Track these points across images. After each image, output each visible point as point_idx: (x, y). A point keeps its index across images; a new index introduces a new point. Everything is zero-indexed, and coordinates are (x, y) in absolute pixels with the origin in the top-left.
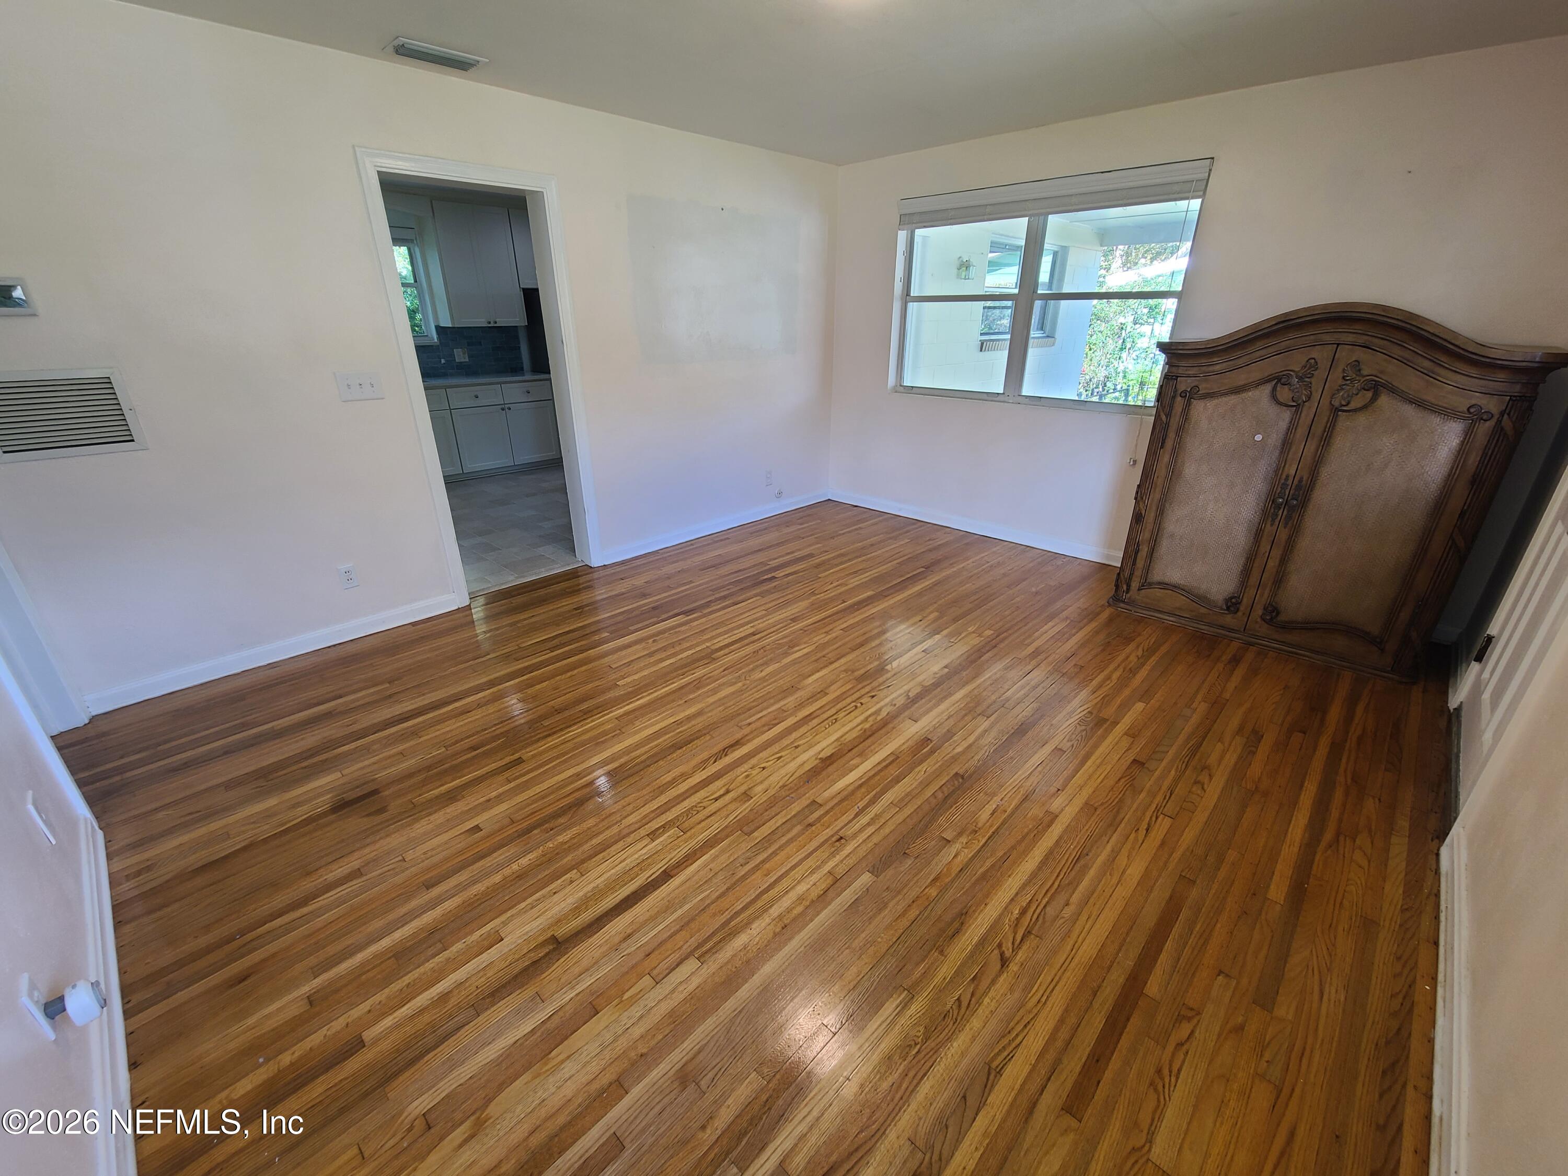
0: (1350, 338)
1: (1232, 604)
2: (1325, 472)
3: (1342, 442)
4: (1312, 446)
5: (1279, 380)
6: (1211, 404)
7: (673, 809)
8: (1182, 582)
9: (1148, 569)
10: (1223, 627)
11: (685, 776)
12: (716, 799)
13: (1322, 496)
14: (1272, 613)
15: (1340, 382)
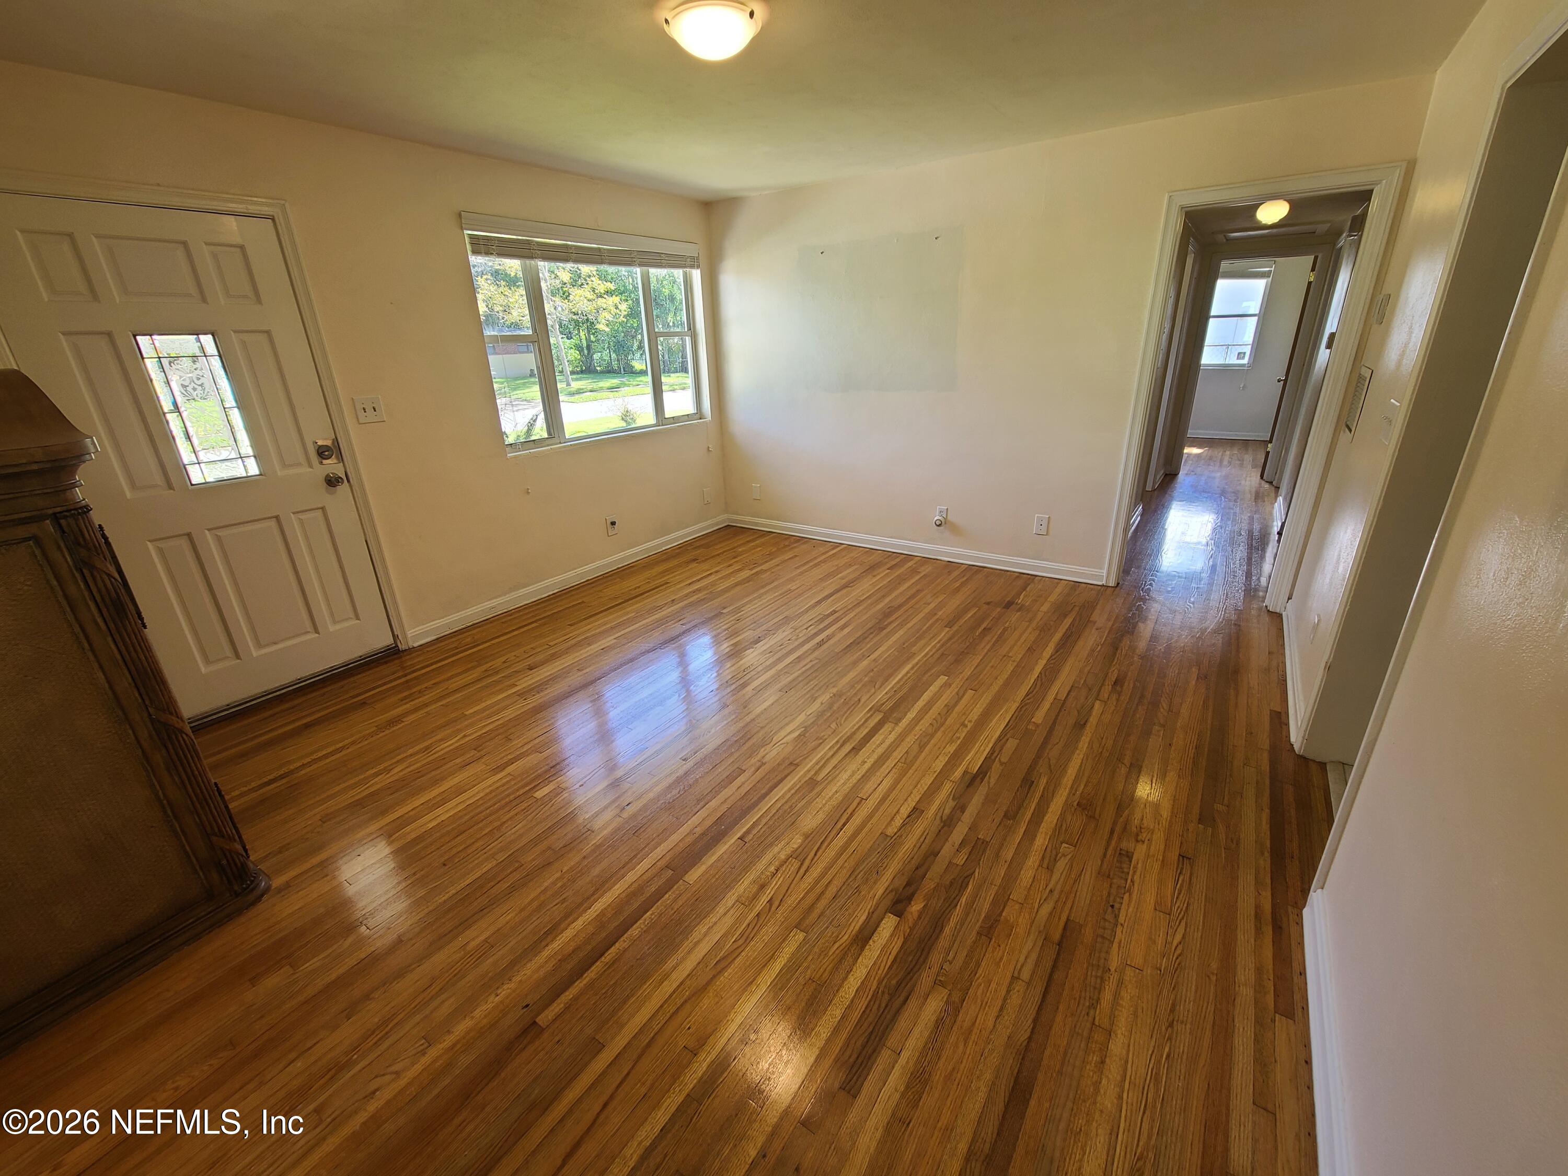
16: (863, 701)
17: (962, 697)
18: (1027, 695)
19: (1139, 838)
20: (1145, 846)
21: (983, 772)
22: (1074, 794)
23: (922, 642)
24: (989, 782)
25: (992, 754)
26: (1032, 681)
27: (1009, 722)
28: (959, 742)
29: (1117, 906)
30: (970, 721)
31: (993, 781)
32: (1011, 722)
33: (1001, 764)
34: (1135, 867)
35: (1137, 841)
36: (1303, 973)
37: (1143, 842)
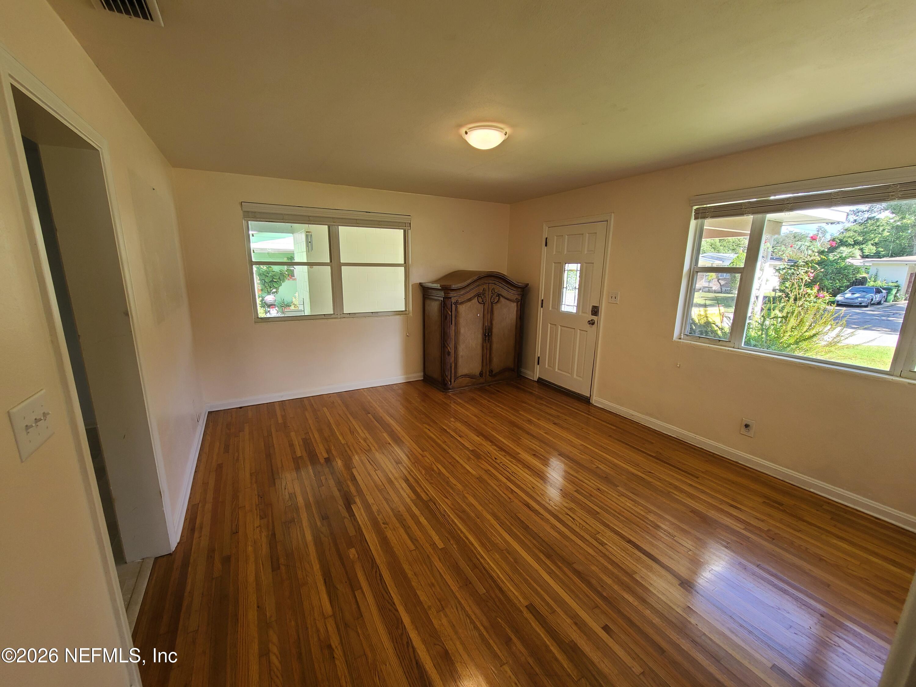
0: (491, 281)
1: (481, 374)
2: (494, 323)
3: (496, 313)
4: (489, 315)
5: (478, 295)
6: (464, 306)
7: (582, 534)
8: (467, 373)
9: (456, 372)
10: (480, 384)
11: (554, 527)
12: (574, 519)
13: (495, 330)
14: (491, 371)
15: (492, 295)
16: (446, 500)
17: (413, 542)
18: (381, 575)
19: (259, 528)
20: (256, 525)
21: (349, 508)
22: (300, 527)
23: (507, 569)
24: (341, 506)
25: (354, 519)
26: (393, 595)
27: (367, 543)
28: (376, 514)
29: (260, 498)
30: (386, 528)
31: (340, 508)
32: (366, 545)
33: (345, 517)
34: (257, 515)
35: (260, 526)
36: (186, 519)
37: (257, 527)
